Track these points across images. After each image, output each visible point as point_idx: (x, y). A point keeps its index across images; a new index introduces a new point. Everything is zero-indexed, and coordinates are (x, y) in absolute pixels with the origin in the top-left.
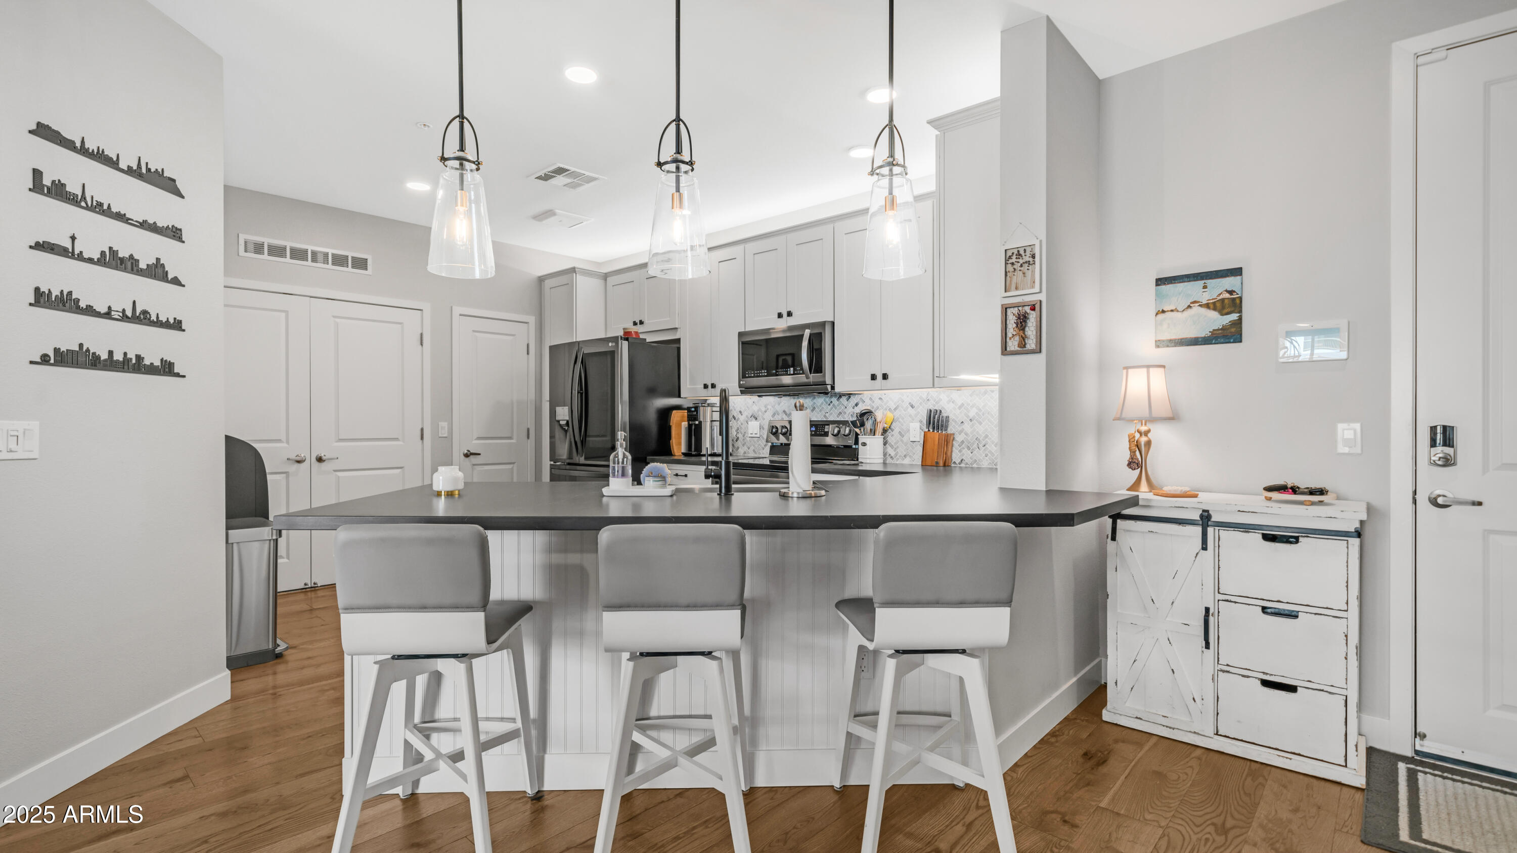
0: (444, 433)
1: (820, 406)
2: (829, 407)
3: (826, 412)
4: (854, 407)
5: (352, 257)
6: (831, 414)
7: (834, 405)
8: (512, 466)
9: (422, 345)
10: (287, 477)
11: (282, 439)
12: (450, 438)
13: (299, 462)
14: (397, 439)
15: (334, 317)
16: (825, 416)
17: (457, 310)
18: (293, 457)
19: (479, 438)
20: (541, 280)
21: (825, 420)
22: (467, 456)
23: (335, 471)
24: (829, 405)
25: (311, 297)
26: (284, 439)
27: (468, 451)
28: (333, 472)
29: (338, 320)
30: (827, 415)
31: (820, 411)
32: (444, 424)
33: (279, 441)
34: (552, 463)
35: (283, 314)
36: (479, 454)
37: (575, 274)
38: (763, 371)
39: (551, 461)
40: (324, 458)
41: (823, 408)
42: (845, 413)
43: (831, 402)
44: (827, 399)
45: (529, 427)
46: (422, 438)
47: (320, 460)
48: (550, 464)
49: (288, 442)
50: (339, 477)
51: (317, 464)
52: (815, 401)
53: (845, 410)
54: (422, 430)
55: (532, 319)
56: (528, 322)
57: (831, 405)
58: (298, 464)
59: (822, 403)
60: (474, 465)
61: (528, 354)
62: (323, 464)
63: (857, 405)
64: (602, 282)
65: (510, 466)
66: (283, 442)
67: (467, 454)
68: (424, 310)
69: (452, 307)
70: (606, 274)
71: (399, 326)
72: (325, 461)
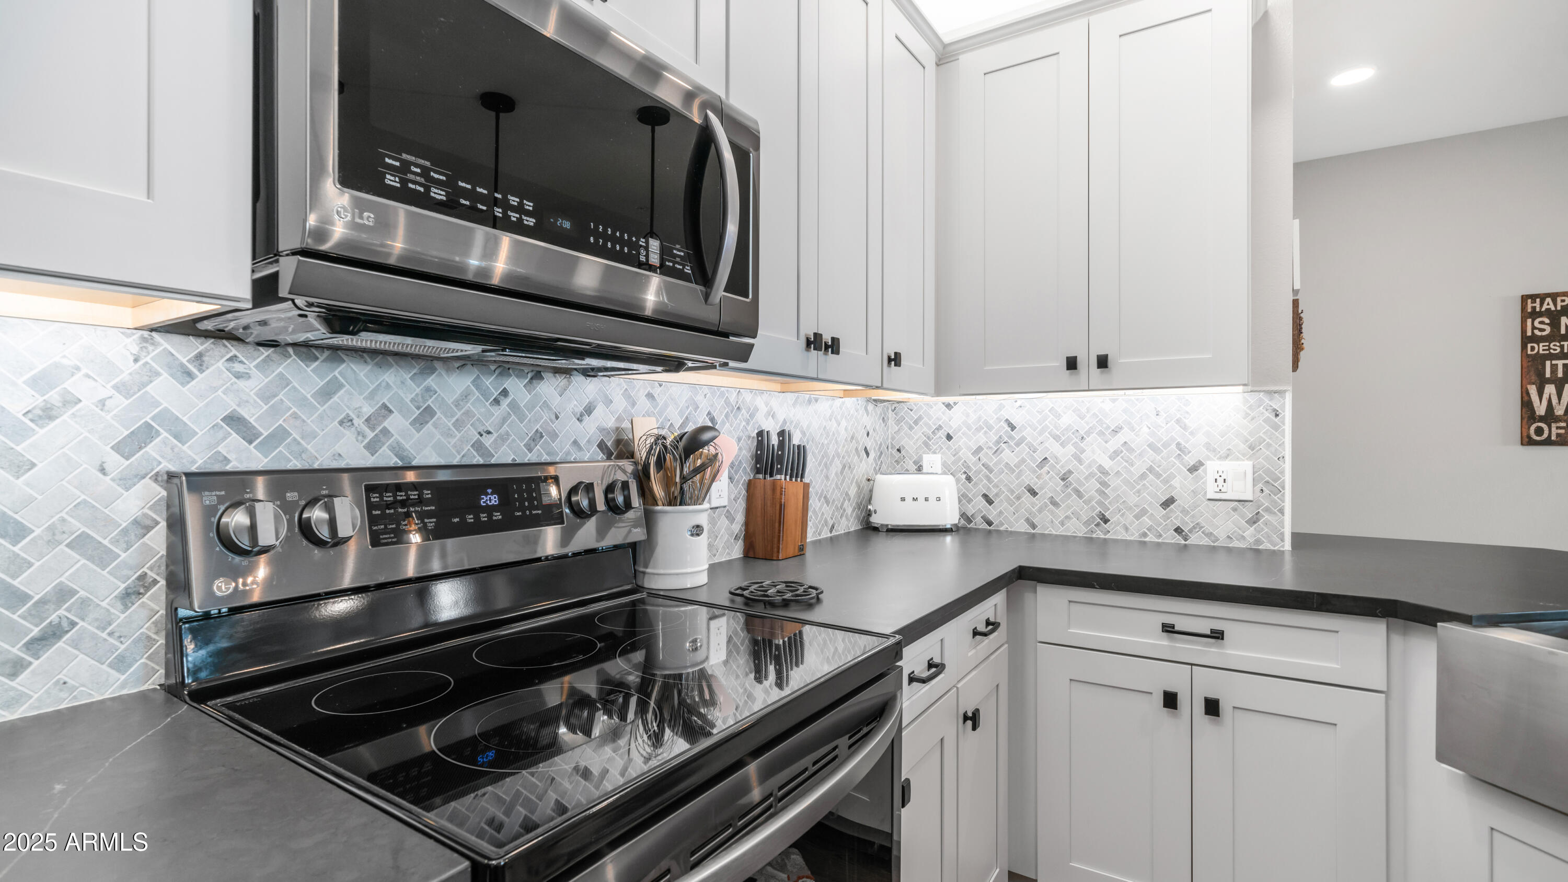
1: (457, 404)
2: (498, 412)
3: (481, 429)
4: (582, 415)
6: (503, 438)
7: (514, 406)
16: (478, 446)
21: (478, 460)
24: (497, 402)
30: (488, 441)
31: (458, 425)
38: (514, 200)
41: (468, 413)
42: (554, 436)
43: (505, 393)
44: (488, 381)
52: (431, 381)
53: (555, 426)
57: (505, 403)
59: (466, 396)
63: (589, 410)
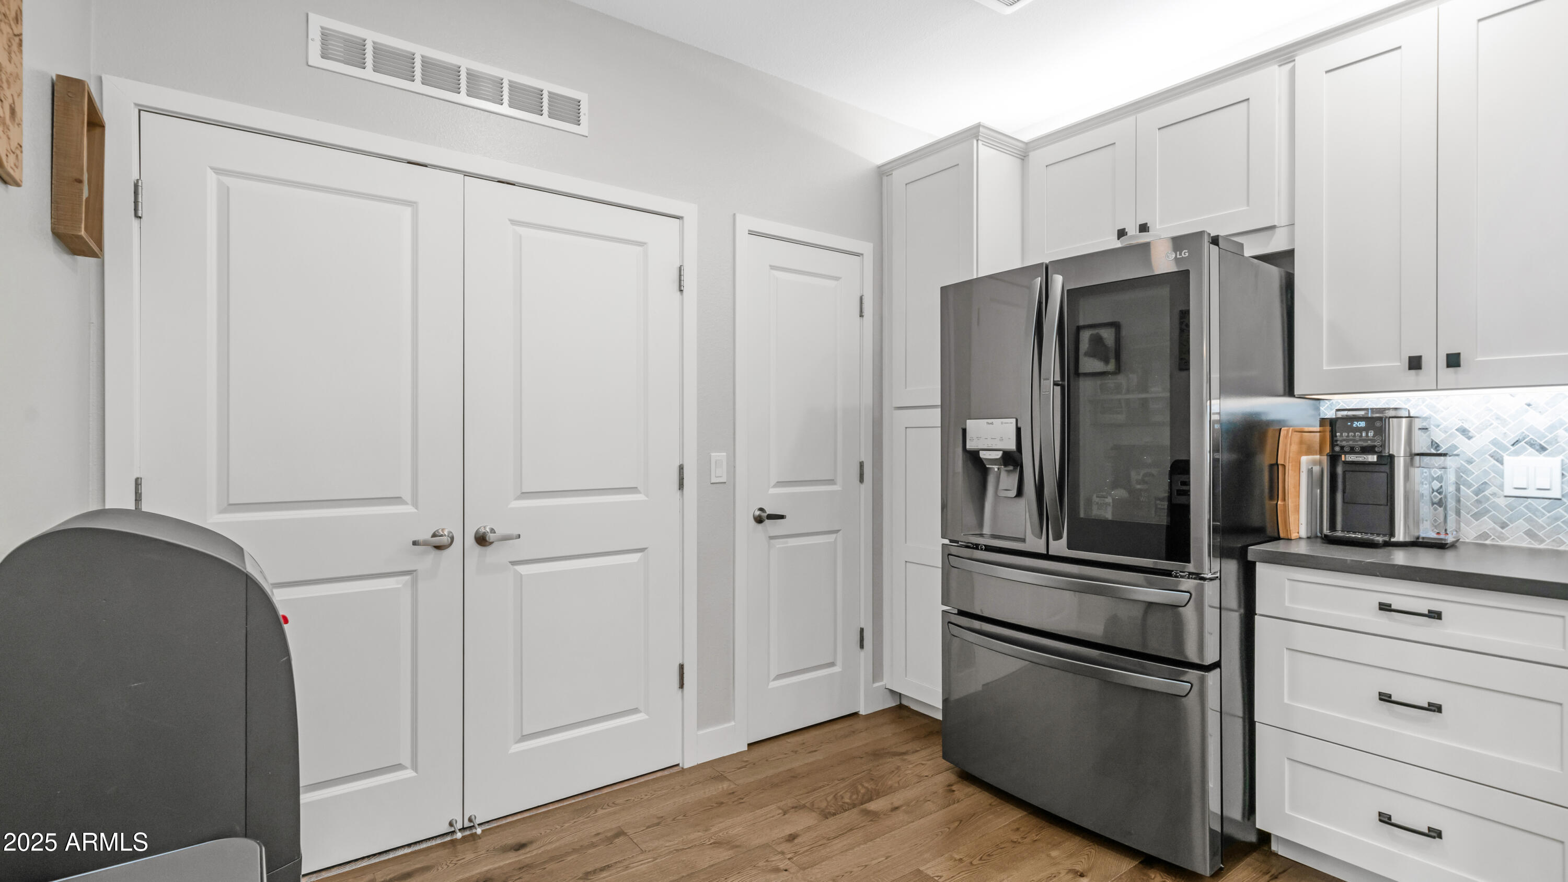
0: (719, 474)
5: (549, 92)
8: (834, 536)
9: (681, 291)
10: (414, 583)
11: (404, 498)
12: (728, 486)
13: (438, 548)
14: (633, 490)
15: (513, 222)
17: (745, 223)
18: (425, 535)
19: (780, 484)
20: (883, 172)
22: (759, 520)
23: (514, 563)
25: (467, 174)
26: (407, 497)
27: (761, 510)
28: (510, 564)
29: (521, 230)
32: (719, 456)
33: (397, 500)
34: (947, 541)
35: (408, 211)
36: (782, 517)
37: (975, 142)
39: (943, 537)
40: (491, 537)
45: (863, 459)
46: (681, 486)
47: (482, 540)
48: (943, 544)
49: (415, 504)
50: (521, 575)
51: (478, 548)
54: (681, 468)
55: (867, 248)
56: (862, 254)
58: (438, 552)
60: (771, 538)
61: (861, 316)
62: (489, 549)
64: (1016, 162)
65: (831, 538)
66: (405, 503)
67: (760, 516)
68: (685, 219)
69: (734, 214)
70: (1026, 144)
71: (639, 249)
72: (491, 543)
